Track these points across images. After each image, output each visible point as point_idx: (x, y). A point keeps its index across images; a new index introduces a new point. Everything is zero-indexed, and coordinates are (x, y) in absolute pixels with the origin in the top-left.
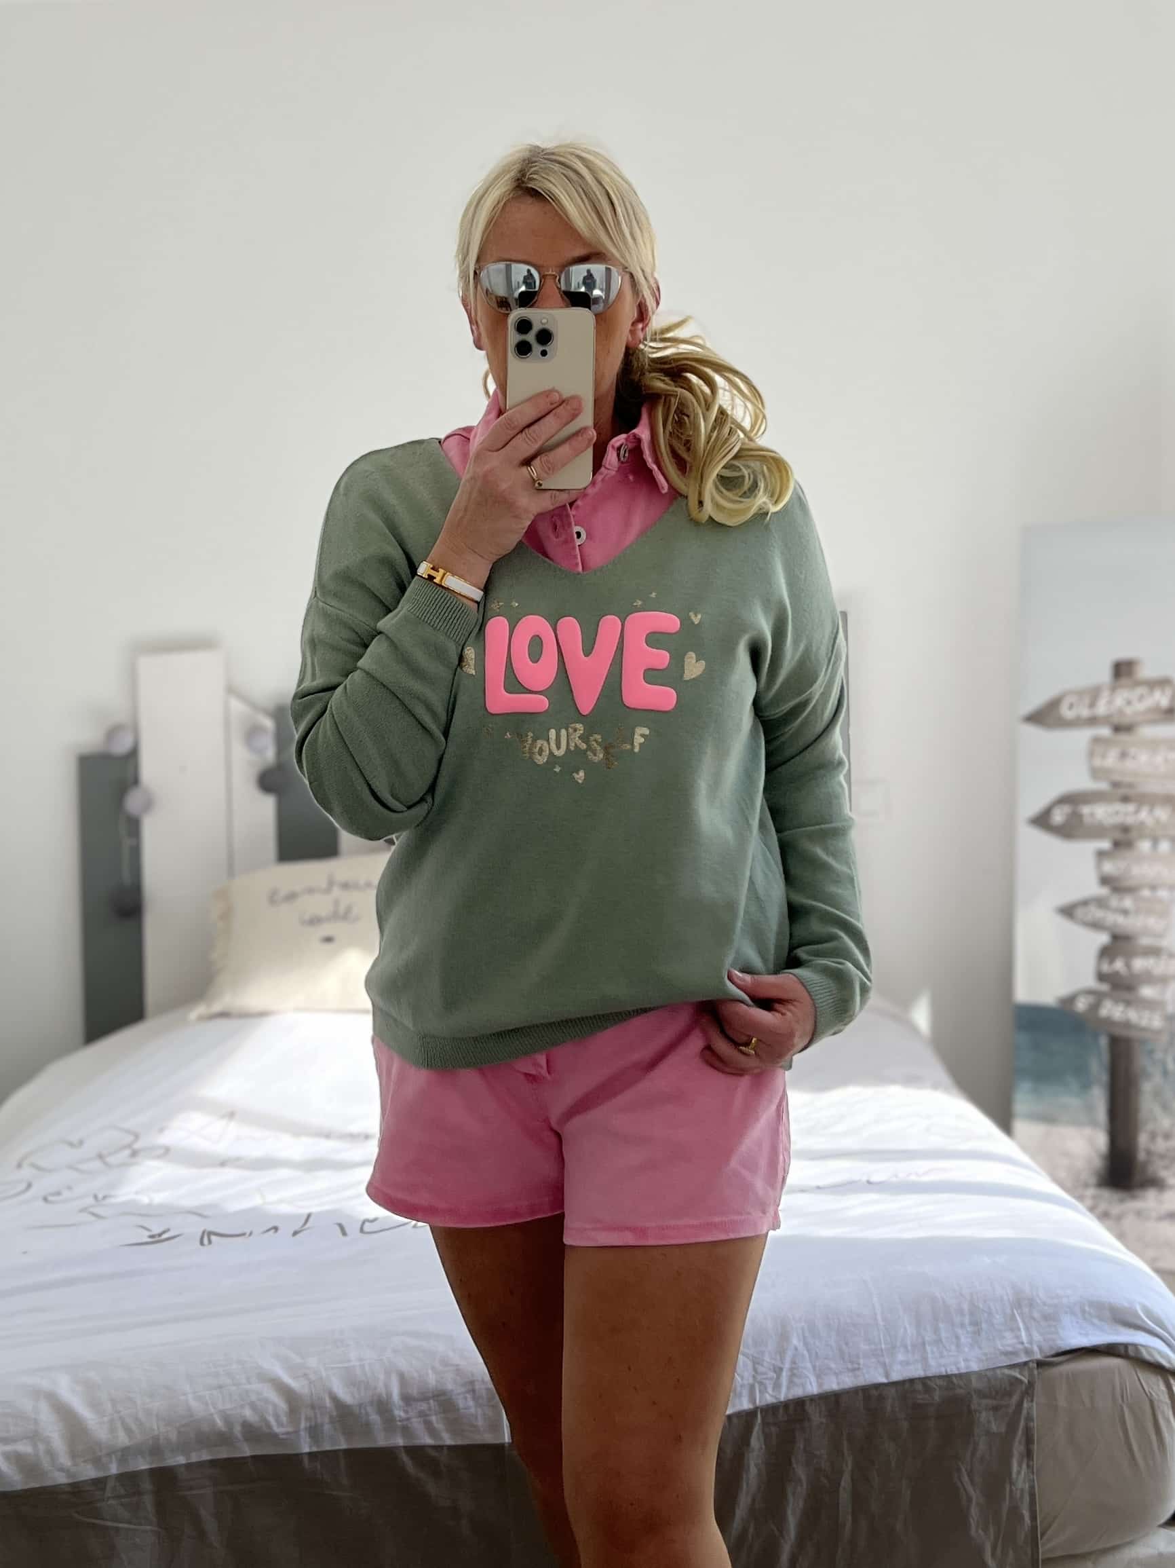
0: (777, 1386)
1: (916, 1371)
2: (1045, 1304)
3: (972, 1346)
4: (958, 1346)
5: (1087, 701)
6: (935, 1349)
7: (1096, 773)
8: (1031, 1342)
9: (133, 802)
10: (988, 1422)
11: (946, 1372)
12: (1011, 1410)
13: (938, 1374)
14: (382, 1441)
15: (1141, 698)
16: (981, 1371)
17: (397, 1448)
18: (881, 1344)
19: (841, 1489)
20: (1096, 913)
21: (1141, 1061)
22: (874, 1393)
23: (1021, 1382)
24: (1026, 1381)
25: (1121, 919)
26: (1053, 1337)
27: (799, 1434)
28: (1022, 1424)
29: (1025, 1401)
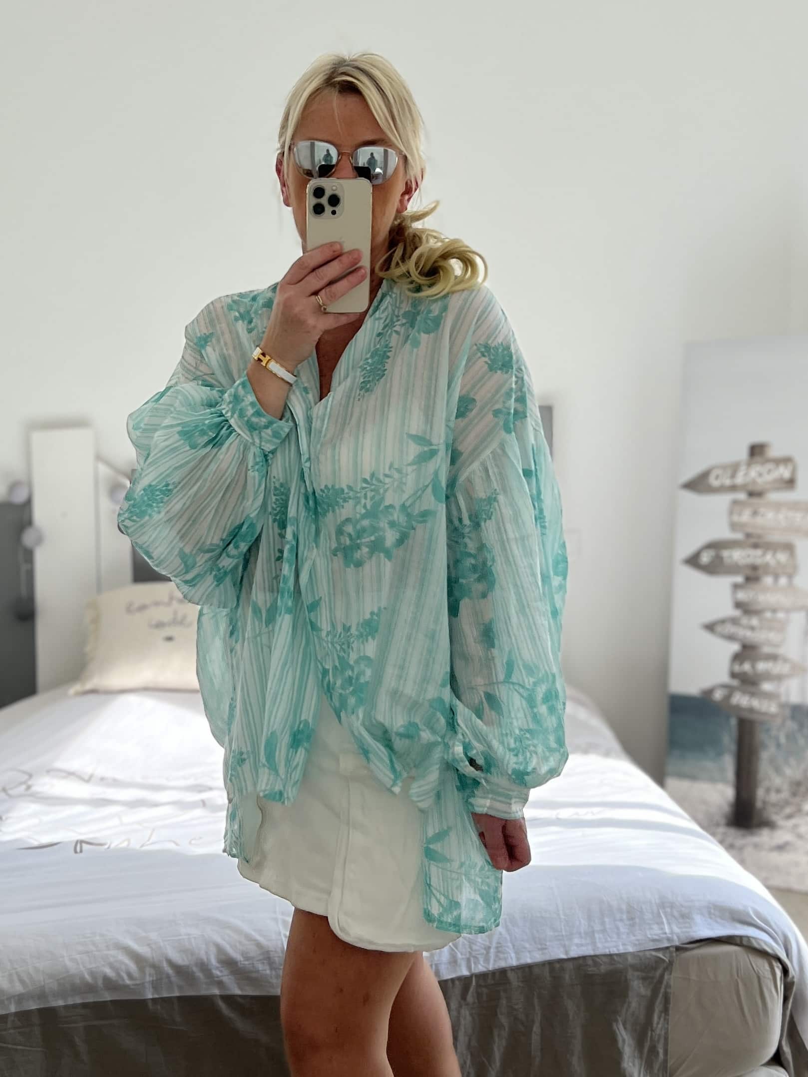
0: (487, 960)
1: (588, 951)
2: (682, 906)
3: (628, 934)
4: (618, 934)
5: (729, 473)
6: (601, 936)
7: (734, 526)
8: (672, 933)
9: (28, 538)
10: (638, 988)
11: (610, 952)
12: (655, 981)
13: (604, 953)
14: (204, 992)
15: (769, 471)
16: (634, 952)
17: (215, 996)
18: (561, 931)
19: (533, 1034)
20: (730, 629)
23: (663, 961)
24: (667, 960)
25: (748, 634)
26: (688, 930)
27: (502, 994)
28: (662, 990)
29: (666, 974)
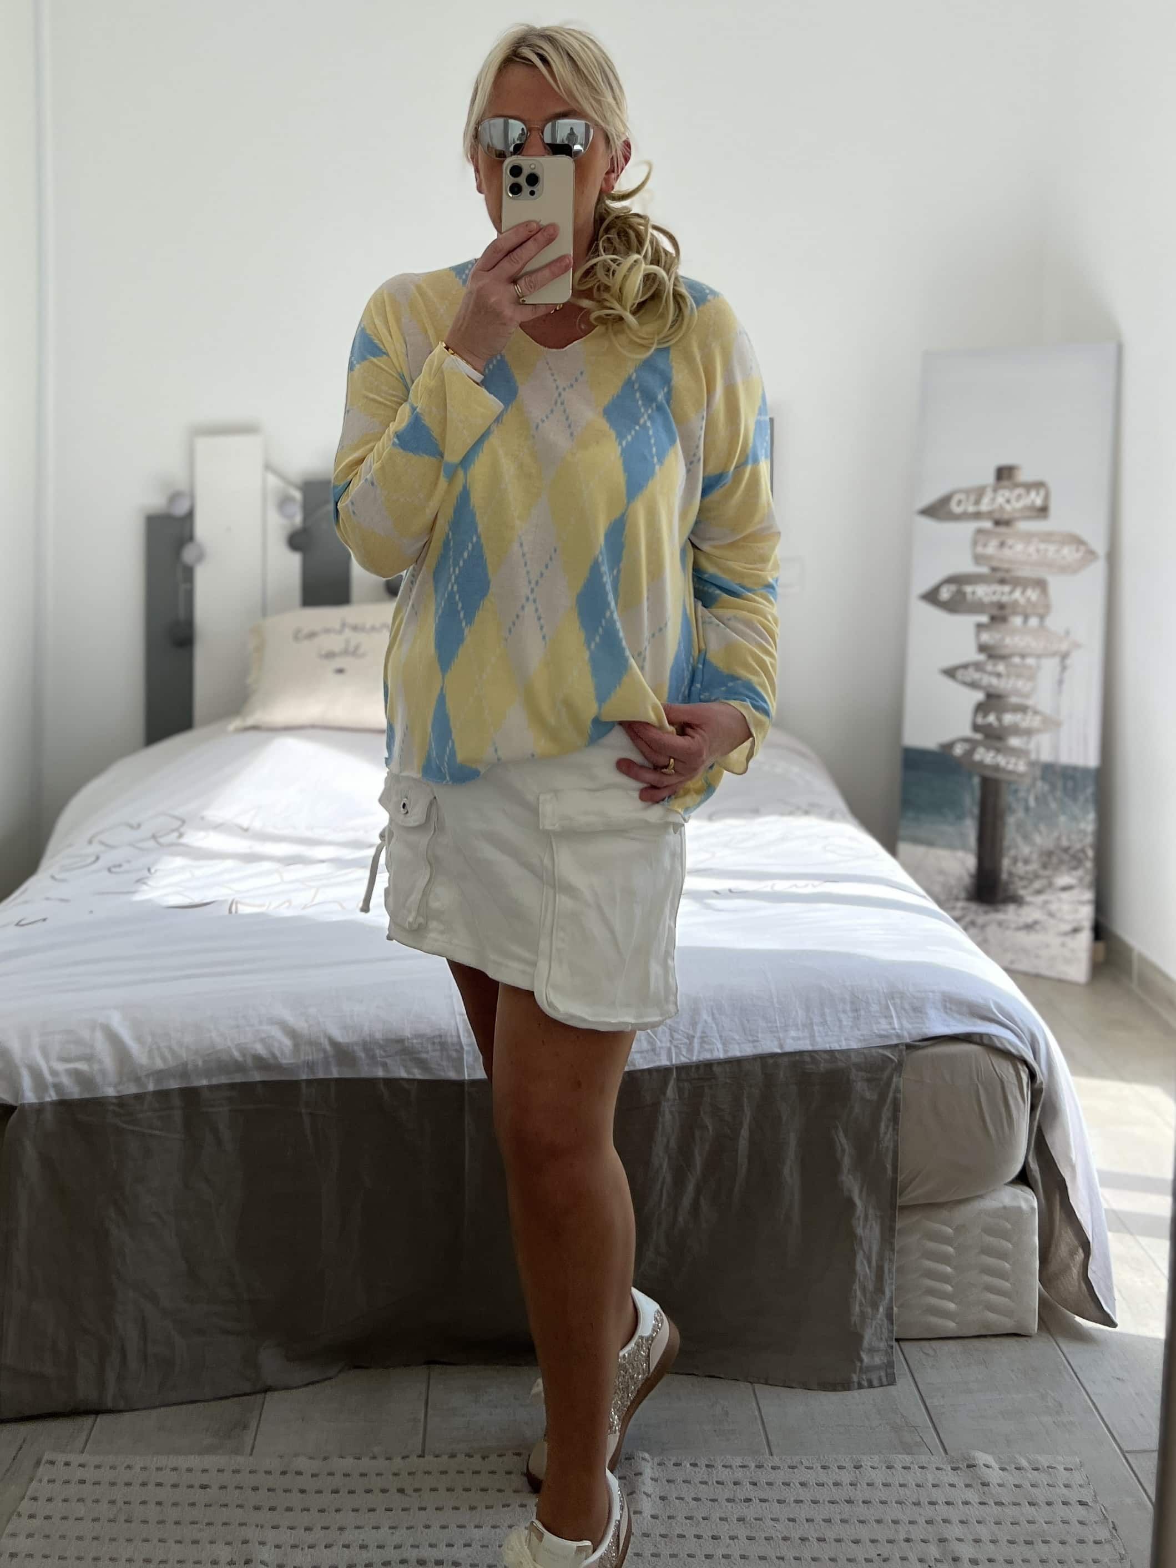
0: (690, 1050)
1: (805, 1045)
2: (914, 997)
3: (851, 1027)
4: (840, 1027)
5: (972, 498)
6: (821, 1028)
7: (978, 559)
8: (902, 1029)
9: (188, 555)
10: (862, 1090)
11: (830, 1047)
12: (882, 1083)
13: (824, 1049)
15: (1019, 497)
16: (858, 1049)
17: (377, 1079)
18: (775, 1022)
19: (741, 1138)
20: (973, 675)
21: (1007, 798)
22: (770, 1061)
23: (892, 1060)
24: (896, 1061)
25: (994, 681)
26: (920, 1026)
27: (706, 1090)
28: (891, 1095)
29: (894, 1076)
